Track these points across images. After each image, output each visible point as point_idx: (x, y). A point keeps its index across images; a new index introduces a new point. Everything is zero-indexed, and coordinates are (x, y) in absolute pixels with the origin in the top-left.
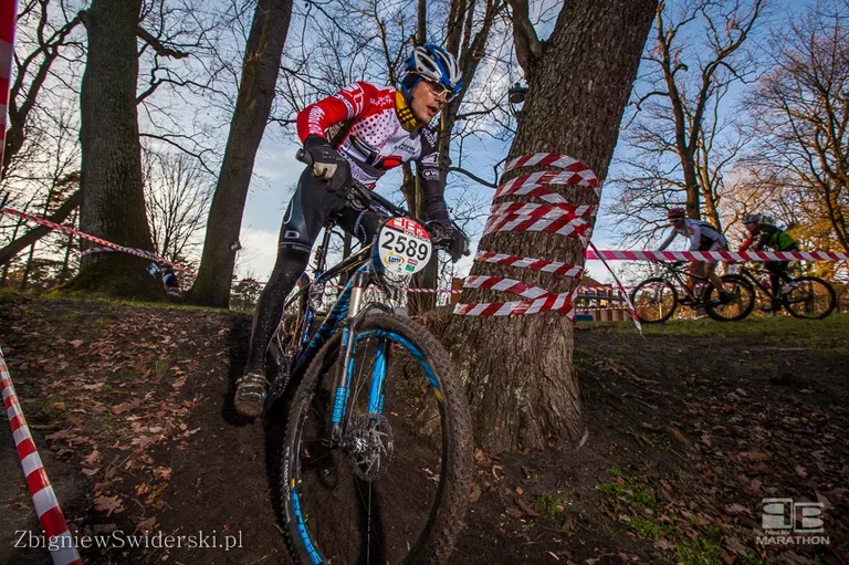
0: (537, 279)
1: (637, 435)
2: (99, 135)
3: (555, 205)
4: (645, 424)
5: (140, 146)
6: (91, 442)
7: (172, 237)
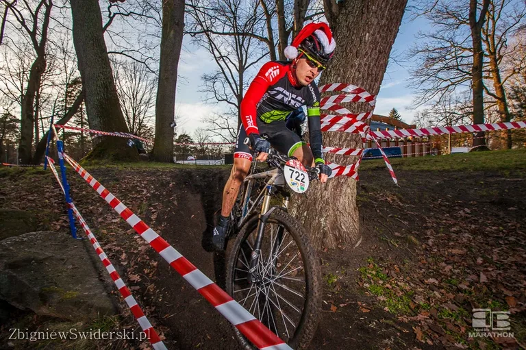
0: (334, 159)
1: (389, 241)
2: (89, 67)
3: (344, 115)
4: (396, 234)
5: (109, 59)
6: (122, 249)
7: (137, 113)
